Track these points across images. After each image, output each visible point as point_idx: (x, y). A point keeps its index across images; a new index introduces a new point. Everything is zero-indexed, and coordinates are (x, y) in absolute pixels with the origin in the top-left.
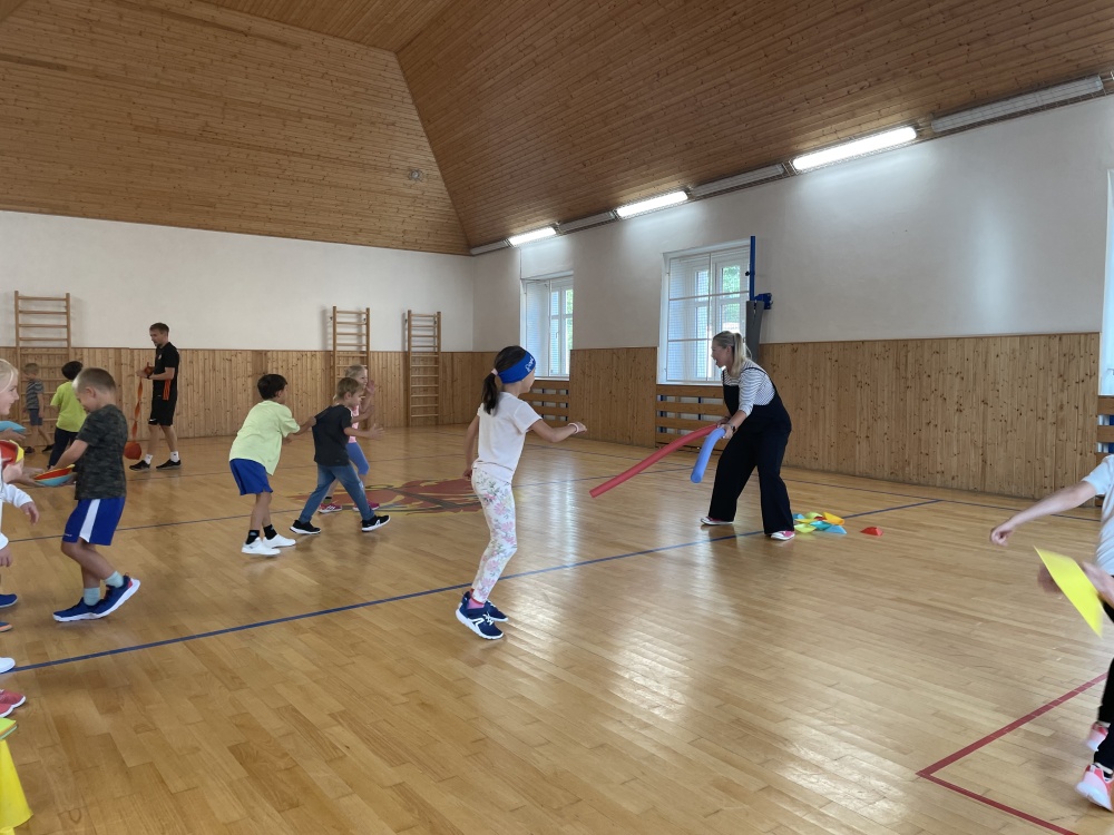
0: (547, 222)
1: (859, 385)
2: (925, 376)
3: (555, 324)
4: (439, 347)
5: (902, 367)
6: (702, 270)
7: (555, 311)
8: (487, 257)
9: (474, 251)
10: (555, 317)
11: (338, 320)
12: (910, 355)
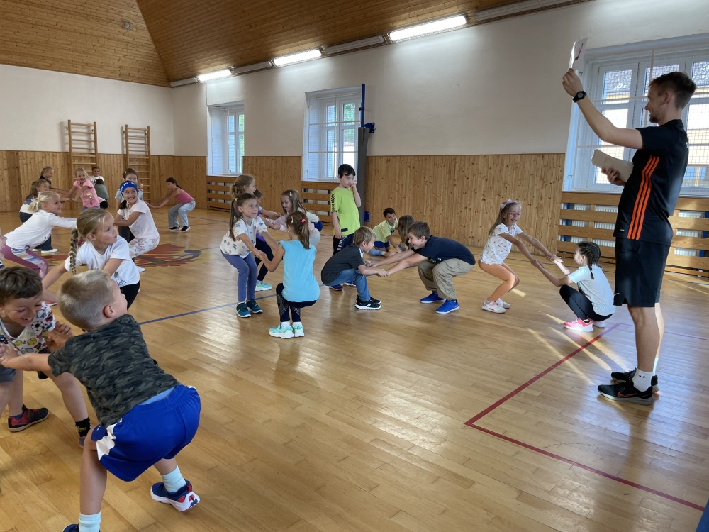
0: (225, 65)
1: (427, 183)
2: (465, 178)
3: (232, 138)
4: (149, 152)
5: (452, 173)
6: (331, 105)
7: (232, 129)
8: (183, 89)
9: (173, 84)
10: (232, 133)
11: (72, 130)
12: (457, 165)
